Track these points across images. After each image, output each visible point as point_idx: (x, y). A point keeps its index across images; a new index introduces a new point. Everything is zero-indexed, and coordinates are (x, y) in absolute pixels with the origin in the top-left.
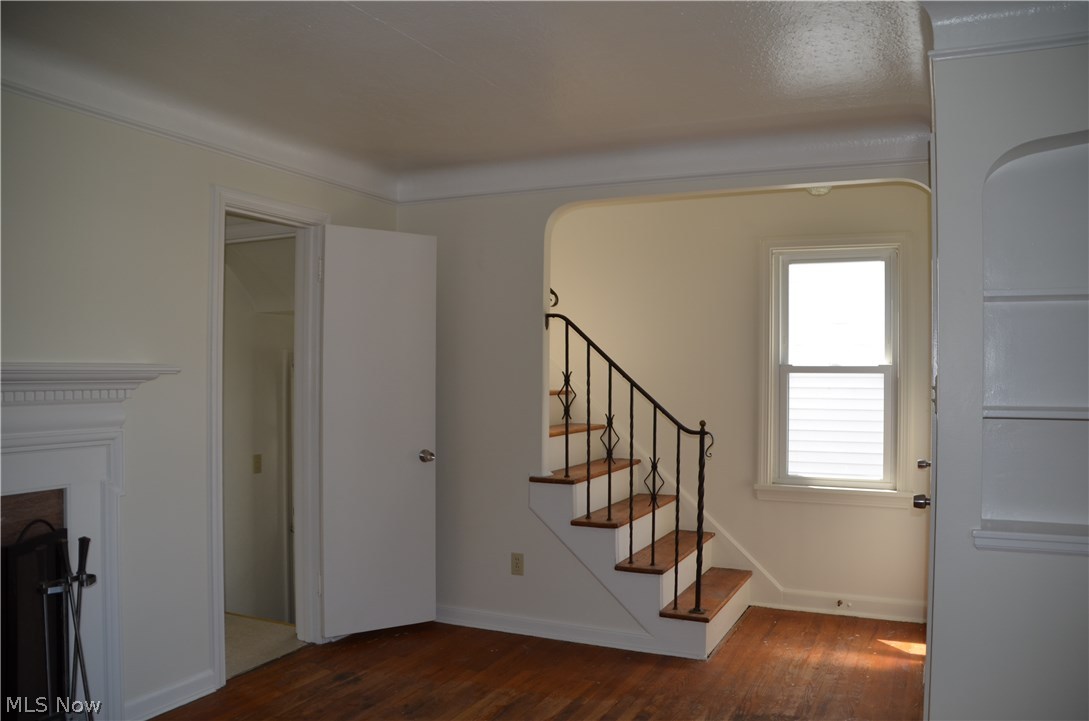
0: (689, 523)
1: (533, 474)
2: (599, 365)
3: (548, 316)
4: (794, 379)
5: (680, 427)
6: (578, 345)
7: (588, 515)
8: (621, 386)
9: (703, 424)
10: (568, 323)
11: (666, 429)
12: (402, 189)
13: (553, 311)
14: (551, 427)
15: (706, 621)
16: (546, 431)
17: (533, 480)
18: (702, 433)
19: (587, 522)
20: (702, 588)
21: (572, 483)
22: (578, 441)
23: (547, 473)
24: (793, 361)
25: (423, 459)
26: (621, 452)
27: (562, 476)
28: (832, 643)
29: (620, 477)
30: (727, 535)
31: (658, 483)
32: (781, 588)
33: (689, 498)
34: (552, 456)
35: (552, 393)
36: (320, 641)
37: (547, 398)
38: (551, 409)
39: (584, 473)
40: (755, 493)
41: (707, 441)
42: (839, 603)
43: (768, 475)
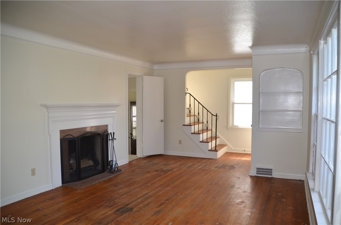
0: (214, 135)
1: (184, 124)
2: (196, 103)
3: (186, 93)
4: (235, 105)
5: (212, 115)
6: (192, 99)
7: (194, 132)
8: (201, 107)
9: (216, 114)
10: (190, 94)
11: (210, 115)
12: (156, 67)
13: (187, 92)
14: (187, 115)
15: (217, 151)
16: (186, 116)
17: (183, 125)
18: (216, 116)
19: (194, 133)
20: (216, 147)
21: (191, 126)
22: (192, 118)
23: (186, 124)
24: (235, 102)
25: (161, 121)
26: (201, 120)
27: (189, 124)
28: (242, 157)
29: (201, 125)
30: (222, 137)
31: (208, 125)
32: (233, 148)
33: (214, 130)
34: (187, 121)
35: (187, 108)
36: (142, 157)
37: (186, 109)
38: (187, 112)
39: (194, 124)
40: (227, 129)
41: (217, 117)
42: (245, 151)
43: (230, 125)
